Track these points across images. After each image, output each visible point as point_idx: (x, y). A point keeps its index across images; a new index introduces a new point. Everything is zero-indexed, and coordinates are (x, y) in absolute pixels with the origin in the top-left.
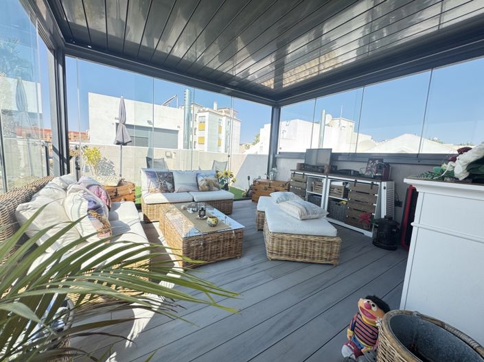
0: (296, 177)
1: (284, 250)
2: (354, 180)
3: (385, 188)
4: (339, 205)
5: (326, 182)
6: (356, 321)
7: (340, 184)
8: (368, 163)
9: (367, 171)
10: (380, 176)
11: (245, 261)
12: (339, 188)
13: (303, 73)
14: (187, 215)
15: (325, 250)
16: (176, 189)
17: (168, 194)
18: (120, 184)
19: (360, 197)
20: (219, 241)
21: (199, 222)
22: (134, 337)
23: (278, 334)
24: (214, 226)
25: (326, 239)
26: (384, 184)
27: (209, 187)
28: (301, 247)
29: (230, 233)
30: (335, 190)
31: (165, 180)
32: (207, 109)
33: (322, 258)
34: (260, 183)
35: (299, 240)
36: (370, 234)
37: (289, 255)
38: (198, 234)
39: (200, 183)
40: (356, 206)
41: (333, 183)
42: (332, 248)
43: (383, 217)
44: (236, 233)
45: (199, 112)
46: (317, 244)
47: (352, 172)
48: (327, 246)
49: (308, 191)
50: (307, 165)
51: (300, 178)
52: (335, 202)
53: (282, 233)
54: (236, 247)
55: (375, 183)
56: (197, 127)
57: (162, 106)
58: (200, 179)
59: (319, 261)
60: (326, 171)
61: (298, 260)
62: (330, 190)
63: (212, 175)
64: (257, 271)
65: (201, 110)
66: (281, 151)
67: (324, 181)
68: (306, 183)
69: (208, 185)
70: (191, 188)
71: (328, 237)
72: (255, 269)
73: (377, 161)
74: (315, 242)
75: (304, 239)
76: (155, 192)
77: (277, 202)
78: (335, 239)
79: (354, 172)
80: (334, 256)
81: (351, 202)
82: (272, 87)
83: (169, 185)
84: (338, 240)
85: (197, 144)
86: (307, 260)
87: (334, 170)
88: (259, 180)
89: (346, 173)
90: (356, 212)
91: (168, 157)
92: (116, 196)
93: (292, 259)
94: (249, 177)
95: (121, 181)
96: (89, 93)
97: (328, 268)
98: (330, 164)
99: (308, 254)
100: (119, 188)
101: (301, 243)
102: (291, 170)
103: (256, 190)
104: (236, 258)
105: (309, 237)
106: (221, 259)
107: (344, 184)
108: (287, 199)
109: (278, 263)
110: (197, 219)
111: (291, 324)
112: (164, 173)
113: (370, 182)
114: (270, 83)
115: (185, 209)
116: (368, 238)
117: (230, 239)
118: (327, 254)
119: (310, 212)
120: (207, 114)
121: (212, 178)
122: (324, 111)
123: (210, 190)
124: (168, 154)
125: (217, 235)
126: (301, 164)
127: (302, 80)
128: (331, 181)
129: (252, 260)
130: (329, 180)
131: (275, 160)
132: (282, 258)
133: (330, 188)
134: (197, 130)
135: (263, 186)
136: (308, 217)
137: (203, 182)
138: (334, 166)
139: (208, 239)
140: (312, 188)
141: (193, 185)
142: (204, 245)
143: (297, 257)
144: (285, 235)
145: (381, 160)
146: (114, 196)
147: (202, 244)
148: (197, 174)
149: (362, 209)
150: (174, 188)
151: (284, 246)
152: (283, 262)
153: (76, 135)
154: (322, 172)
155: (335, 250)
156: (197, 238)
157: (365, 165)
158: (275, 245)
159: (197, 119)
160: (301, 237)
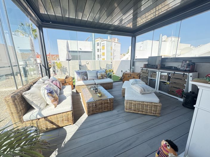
0: (143, 71)
1: (132, 108)
2: (173, 72)
3: (191, 76)
4: (165, 84)
5: (158, 73)
6: (160, 151)
7: (166, 74)
8: (183, 62)
9: (182, 67)
10: (188, 70)
11: (115, 112)
12: (165, 76)
13: (150, 16)
14: (91, 91)
15: (153, 109)
16: (89, 79)
17: (85, 81)
18: (66, 78)
19: (177, 81)
20: (102, 104)
21: (95, 94)
22: (65, 143)
23: (123, 149)
24: (100, 97)
25: (153, 104)
26: (191, 74)
27: (102, 77)
28: (140, 107)
29: (107, 100)
30: (163, 77)
31: (84, 75)
32: (105, 40)
33: (151, 113)
34: (126, 74)
35: (139, 104)
36: (182, 100)
37: (135, 111)
38: (93, 101)
39: (98, 76)
40: (174, 85)
41: (162, 74)
42: (156, 108)
43: (189, 92)
44: (110, 100)
45: (102, 41)
46: (149, 106)
47: (173, 67)
48: (154, 108)
49: (149, 78)
50: (149, 65)
51: (145, 71)
52: (163, 83)
53: (131, 101)
54: (110, 106)
55: (185, 74)
56: (102, 48)
57: (85, 41)
58: (98, 74)
59: (150, 114)
60: (159, 67)
61: (139, 113)
62: (160, 77)
63: (103, 72)
64: (119, 117)
65: (103, 40)
66: (136, 58)
67: (157, 72)
68: (148, 73)
69: (102, 76)
70: (95, 78)
71: (155, 103)
72: (118, 116)
73: (188, 61)
74: (147, 105)
75: (142, 104)
76: (80, 80)
77: (132, 84)
78: (158, 104)
79: (174, 67)
80: (157, 112)
81: (172, 83)
82: (132, 27)
83: (86, 77)
84: (160, 104)
85: (102, 56)
86: (144, 113)
87: (163, 67)
88: (126, 73)
89: (170, 68)
90: (174, 88)
91: (87, 64)
92: (65, 83)
93: (136, 112)
94: (122, 71)
95: (67, 77)
96: (58, 40)
97: (154, 117)
98: (161, 64)
99: (144, 110)
100: (66, 80)
101: (140, 105)
102: (141, 68)
103: (124, 77)
104: (111, 110)
105: (144, 103)
106: (104, 111)
107: (168, 74)
108: (136, 83)
109: (130, 114)
110: (94, 93)
111: (130, 145)
112: (83, 72)
113: (183, 73)
114: (130, 25)
115: (90, 88)
116: (180, 102)
117: (107, 103)
118: (154, 111)
119: (146, 90)
120: (105, 42)
121: (104, 73)
122: (161, 35)
123: (103, 78)
124: (87, 63)
125: (101, 101)
126: (146, 64)
127: (149, 20)
128: (161, 73)
129: (118, 111)
130: (160, 72)
131: (134, 62)
132: (132, 111)
133: (161, 76)
134: (102, 49)
135: (127, 76)
136: (145, 93)
137: (100, 75)
138: (163, 65)
139: (97, 103)
140: (151, 76)
141: (95, 77)
142: (96, 105)
143: (139, 111)
144: (133, 102)
145: (190, 61)
146: (64, 83)
147: (94, 105)
148: (97, 72)
149: (177, 87)
150: (87, 78)
151: (132, 106)
152: (132, 113)
153: (56, 56)
154: (157, 68)
155: (158, 109)
156: (92, 103)
157: (181, 64)
158: (128, 106)
159: (101, 45)
160: (140, 102)
